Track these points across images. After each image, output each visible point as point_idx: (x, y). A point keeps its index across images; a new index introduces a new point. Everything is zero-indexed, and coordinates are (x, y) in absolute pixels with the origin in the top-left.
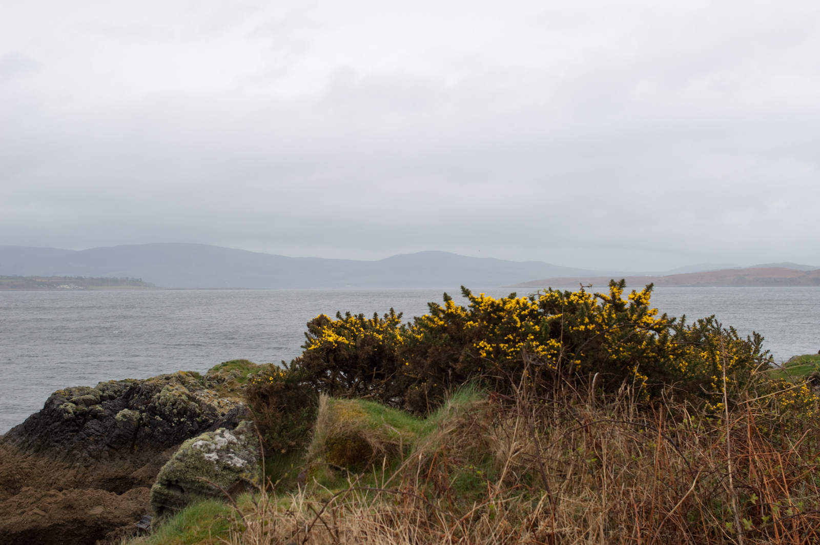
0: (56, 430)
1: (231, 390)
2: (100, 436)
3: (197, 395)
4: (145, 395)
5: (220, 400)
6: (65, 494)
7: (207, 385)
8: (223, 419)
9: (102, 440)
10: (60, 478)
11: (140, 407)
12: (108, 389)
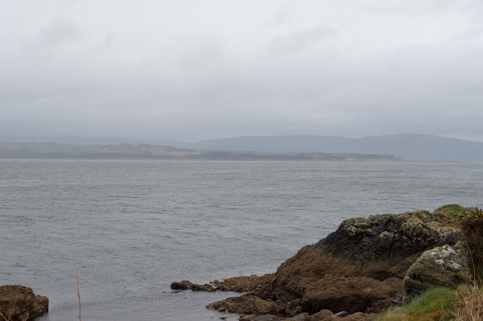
0: (345, 242)
1: (448, 222)
2: (371, 246)
3: (428, 225)
4: (397, 224)
5: (441, 228)
6: (350, 279)
7: (434, 219)
8: (443, 240)
9: (371, 249)
10: (347, 270)
11: (394, 231)
12: (375, 219)
